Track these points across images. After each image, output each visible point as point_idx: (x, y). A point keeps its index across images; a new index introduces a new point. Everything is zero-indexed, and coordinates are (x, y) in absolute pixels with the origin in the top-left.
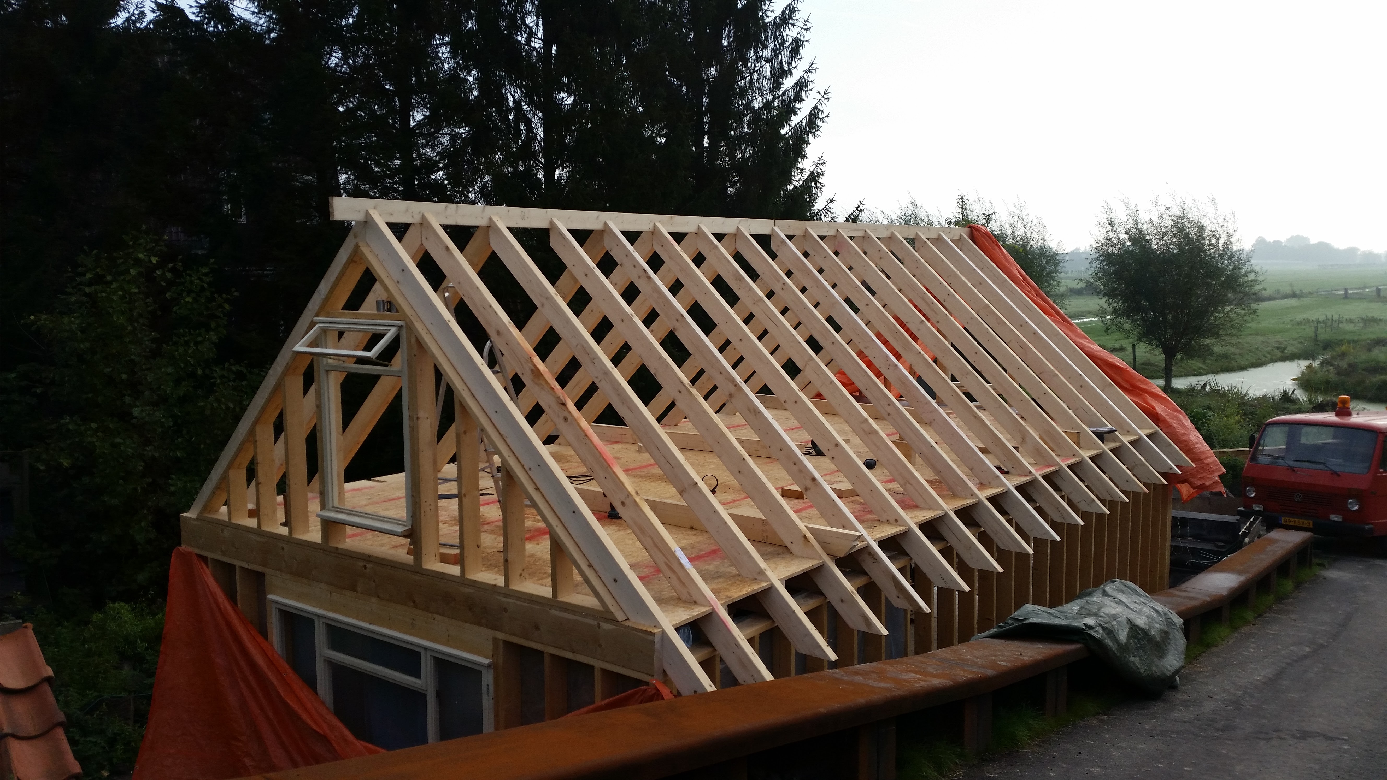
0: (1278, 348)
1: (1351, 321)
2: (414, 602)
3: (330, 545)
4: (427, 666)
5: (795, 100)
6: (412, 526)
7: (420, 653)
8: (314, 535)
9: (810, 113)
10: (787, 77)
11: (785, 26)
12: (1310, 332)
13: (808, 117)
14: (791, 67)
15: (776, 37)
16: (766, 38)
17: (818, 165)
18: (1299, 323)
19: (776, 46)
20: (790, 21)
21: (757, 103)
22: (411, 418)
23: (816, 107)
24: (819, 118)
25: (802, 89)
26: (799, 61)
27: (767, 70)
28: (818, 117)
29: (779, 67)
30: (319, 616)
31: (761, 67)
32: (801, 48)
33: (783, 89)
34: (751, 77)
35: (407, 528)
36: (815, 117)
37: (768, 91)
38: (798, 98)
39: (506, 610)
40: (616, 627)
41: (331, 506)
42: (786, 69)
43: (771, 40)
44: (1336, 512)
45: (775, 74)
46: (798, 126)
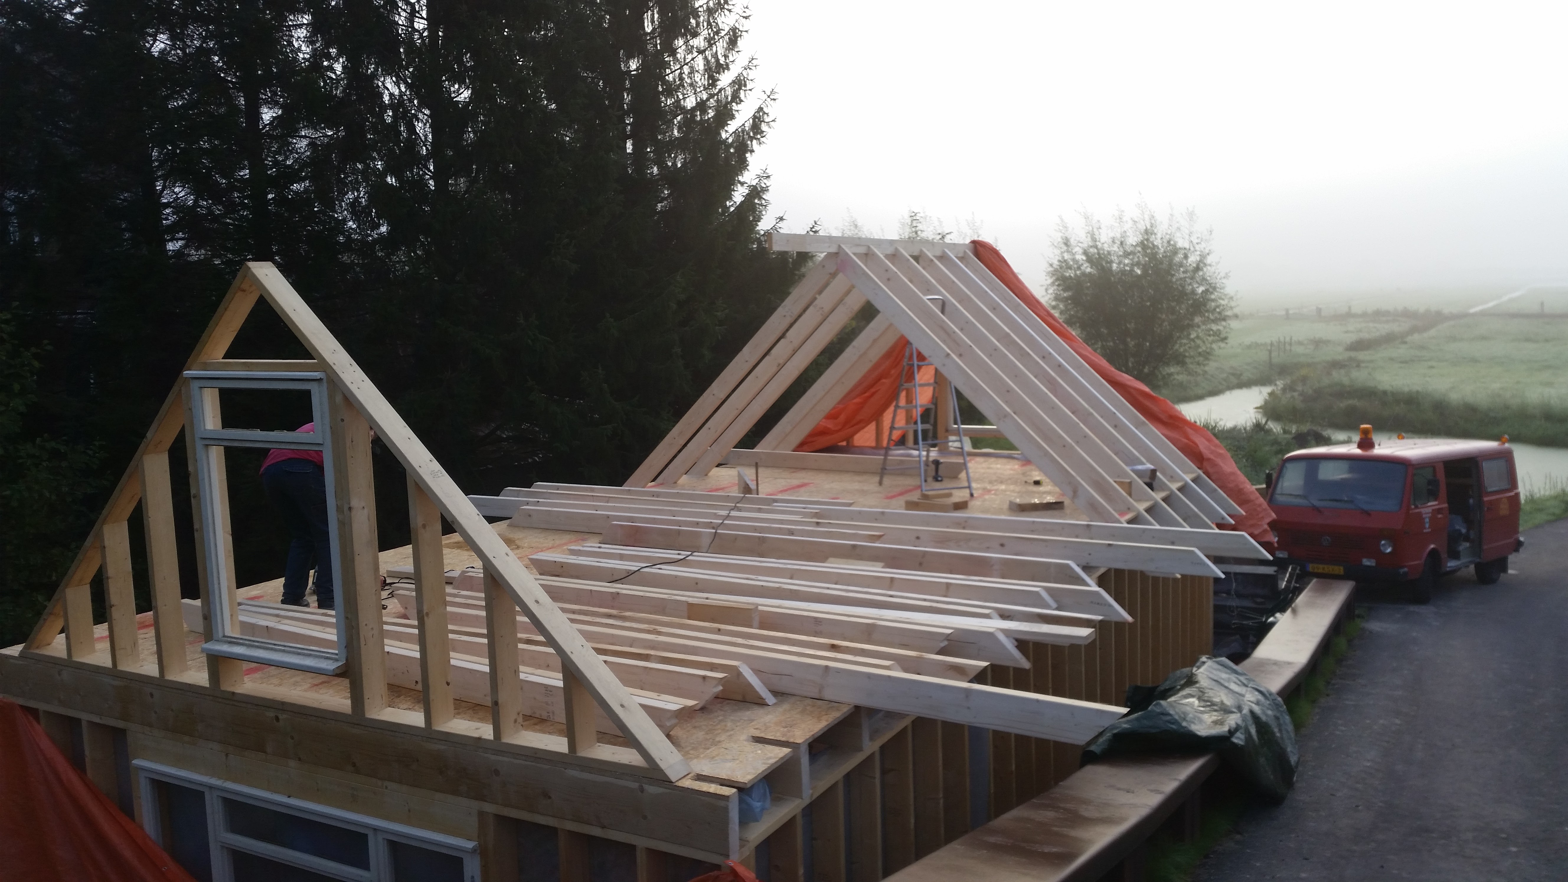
0: (1233, 374)
1: (1300, 343)
2: (354, 765)
3: (222, 689)
4: (378, 853)
5: (732, 101)
6: (347, 660)
7: (366, 835)
8: (199, 676)
9: (754, 115)
10: (724, 72)
11: (720, 11)
12: (1263, 356)
13: (751, 120)
14: (727, 61)
15: (709, 24)
16: (698, 24)
17: (762, 179)
18: (1249, 347)
19: (709, 34)
20: (726, 6)
21: (690, 103)
22: (339, 509)
23: (761, 109)
24: (765, 122)
25: (740, 89)
26: (737, 54)
27: (700, 64)
28: (763, 121)
29: (713, 60)
30: (211, 787)
31: (693, 59)
32: (739, 39)
33: (718, 87)
34: (681, 72)
35: (340, 664)
36: (759, 119)
37: (702, 88)
38: (736, 98)
39: (497, 772)
40: (669, 791)
41: (221, 635)
42: (722, 62)
43: (703, 27)
44: (1369, 557)
45: (710, 69)
46: (740, 130)
